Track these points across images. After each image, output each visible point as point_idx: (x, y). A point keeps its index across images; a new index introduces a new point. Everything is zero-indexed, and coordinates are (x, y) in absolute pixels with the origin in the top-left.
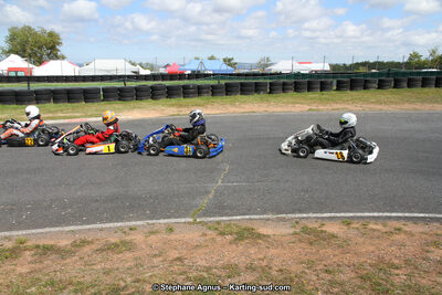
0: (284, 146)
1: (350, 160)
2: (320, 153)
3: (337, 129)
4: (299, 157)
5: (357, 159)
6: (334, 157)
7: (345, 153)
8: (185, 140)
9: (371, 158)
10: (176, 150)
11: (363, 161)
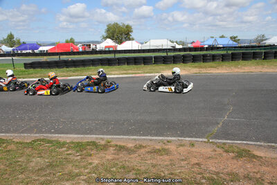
0: (145, 86)
1: (175, 92)
2: (161, 89)
4: (151, 91)
5: (179, 91)
6: (167, 90)
7: (173, 88)
8: (96, 84)
9: (185, 90)
10: (89, 89)
11: (181, 92)
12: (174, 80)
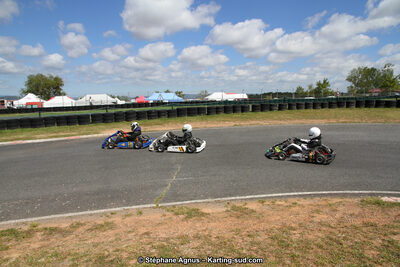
1: (187, 152)
2: (170, 148)
3: (182, 135)
5: (191, 151)
6: (178, 150)
7: (184, 147)
9: (198, 149)
11: (194, 151)
12: (185, 139)
